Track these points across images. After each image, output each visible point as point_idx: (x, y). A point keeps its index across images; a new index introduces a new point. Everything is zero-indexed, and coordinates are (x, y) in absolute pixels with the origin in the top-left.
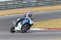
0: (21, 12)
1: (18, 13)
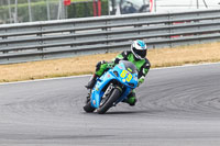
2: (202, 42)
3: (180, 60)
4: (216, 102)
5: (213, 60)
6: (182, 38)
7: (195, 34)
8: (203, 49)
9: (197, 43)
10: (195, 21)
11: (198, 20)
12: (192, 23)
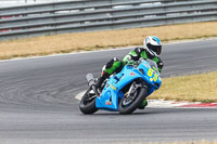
0: (105, 43)
1: (97, 47)
2: (31, 36)
3: (9, 53)
4: (44, 95)
5: (41, 54)
6: (10, 32)
7: (23, 28)
8: (31, 43)
9: (26, 37)
10: (23, 15)
11: (26, 14)
12: (21, 17)
